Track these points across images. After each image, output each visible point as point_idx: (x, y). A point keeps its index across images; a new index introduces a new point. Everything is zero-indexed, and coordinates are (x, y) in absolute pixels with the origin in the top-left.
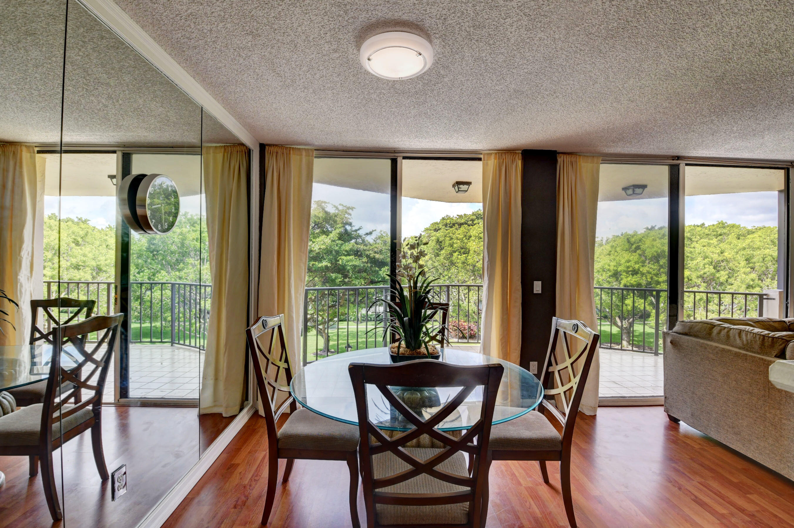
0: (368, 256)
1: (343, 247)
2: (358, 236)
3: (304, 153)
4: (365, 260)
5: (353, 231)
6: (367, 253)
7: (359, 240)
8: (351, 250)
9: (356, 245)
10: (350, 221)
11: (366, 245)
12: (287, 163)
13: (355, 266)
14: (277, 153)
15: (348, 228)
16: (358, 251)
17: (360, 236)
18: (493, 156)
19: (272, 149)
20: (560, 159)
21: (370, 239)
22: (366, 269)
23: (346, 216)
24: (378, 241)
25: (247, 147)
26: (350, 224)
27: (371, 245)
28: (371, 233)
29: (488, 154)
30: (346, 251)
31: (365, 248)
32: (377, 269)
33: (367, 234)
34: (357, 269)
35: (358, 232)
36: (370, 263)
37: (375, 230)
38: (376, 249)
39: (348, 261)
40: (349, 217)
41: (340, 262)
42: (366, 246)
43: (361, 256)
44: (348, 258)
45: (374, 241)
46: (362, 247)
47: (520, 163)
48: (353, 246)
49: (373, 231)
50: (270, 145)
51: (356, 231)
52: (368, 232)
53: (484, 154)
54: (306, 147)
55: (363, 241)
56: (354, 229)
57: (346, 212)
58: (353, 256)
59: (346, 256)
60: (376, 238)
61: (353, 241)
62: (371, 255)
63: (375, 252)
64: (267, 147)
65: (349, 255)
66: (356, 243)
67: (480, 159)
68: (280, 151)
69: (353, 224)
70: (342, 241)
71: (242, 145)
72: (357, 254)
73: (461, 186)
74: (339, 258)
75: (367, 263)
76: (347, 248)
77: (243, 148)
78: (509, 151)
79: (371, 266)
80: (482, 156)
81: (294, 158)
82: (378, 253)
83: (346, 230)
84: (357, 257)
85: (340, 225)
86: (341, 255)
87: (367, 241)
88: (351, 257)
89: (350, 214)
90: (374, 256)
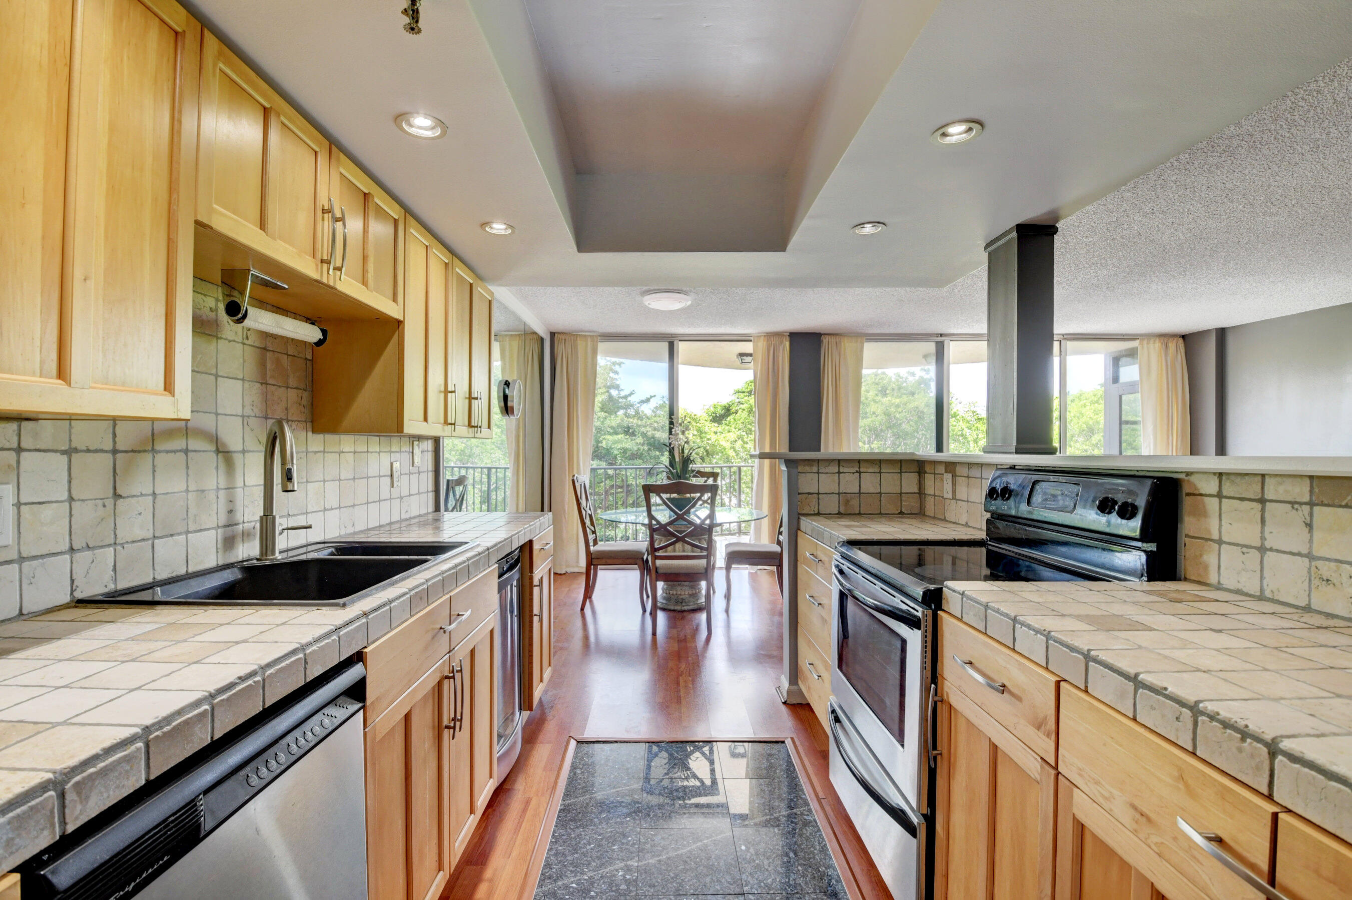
0: (644, 435)
1: (607, 422)
2: (628, 405)
3: (589, 340)
4: (640, 440)
5: (622, 398)
6: (643, 430)
7: (631, 412)
8: (619, 426)
9: (626, 419)
10: (618, 383)
11: (640, 418)
12: (574, 348)
13: (625, 451)
14: (565, 340)
15: (614, 393)
16: (629, 428)
17: (632, 406)
18: (762, 338)
19: (561, 336)
20: (825, 340)
21: (647, 409)
22: (642, 454)
23: (612, 375)
24: (658, 412)
25: (538, 335)
26: (617, 387)
27: (648, 418)
28: (647, 400)
29: (758, 336)
30: (612, 427)
31: (640, 423)
32: (658, 453)
33: (643, 402)
34: (629, 453)
35: (629, 399)
36: (648, 444)
37: (655, 396)
38: (656, 425)
39: (616, 442)
40: (616, 376)
41: (604, 444)
42: (642, 420)
43: (633, 434)
44: (616, 437)
45: (653, 411)
46: (635, 421)
47: (787, 344)
48: (622, 420)
49: (651, 397)
50: (559, 333)
51: (626, 397)
52: (644, 398)
53: (755, 337)
54: (591, 334)
55: (637, 412)
56: (623, 394)
57: (611, 369)
58: (622, 435)
59: (610, 434)
60: (656, 408)
61: (621, 413)
62: (649, 434)
63: (655, 429)
64: (556, 335)
65: (616, 433)
66: (627, 415)
67: (751, 341)
68: (568, 338)
69: (622, 387)
70: (605, 412)
71: (535, 333)
72: (628, 431)
73: (745, 358)
74: (601, 439)
75: (643, 445)
76: (614, 424)
77: (535, 336)
78: (778, 335)
79: (649, 449)
80: (752, 339)
81: (580, 344)
82: (658, 431)
83: (611, 397)
84: (628, 437)
85: (603, 390)
86: (605, 434)
87: (643, 412)
88: (620, 436)
89: (616, 373)
90: (653, 435)
